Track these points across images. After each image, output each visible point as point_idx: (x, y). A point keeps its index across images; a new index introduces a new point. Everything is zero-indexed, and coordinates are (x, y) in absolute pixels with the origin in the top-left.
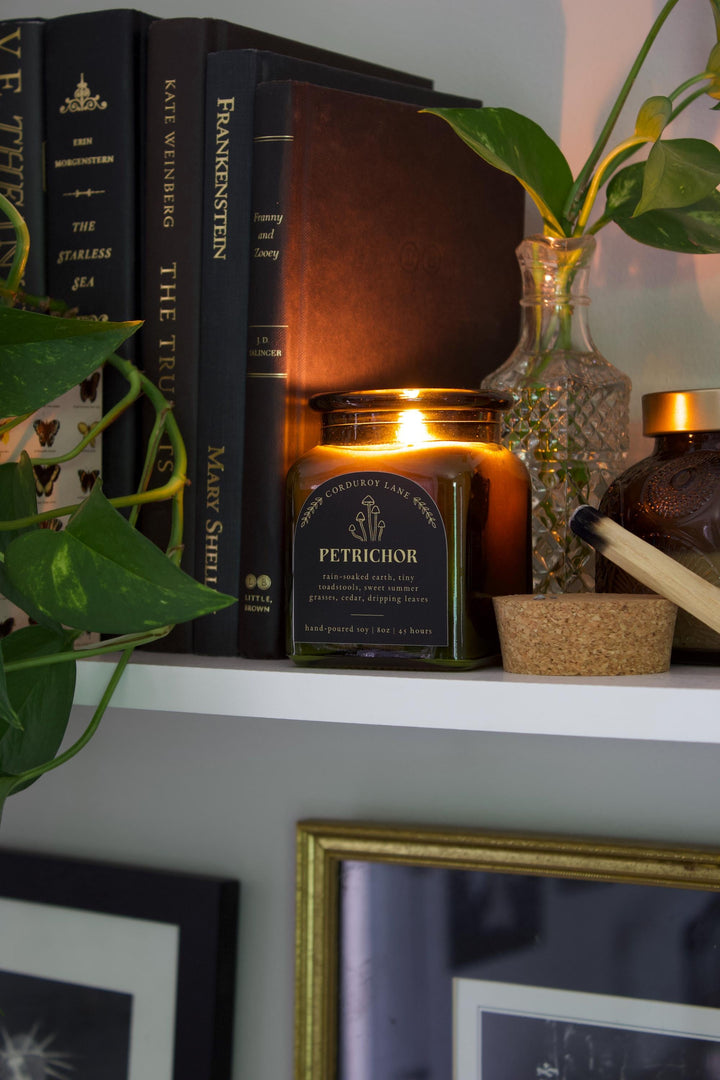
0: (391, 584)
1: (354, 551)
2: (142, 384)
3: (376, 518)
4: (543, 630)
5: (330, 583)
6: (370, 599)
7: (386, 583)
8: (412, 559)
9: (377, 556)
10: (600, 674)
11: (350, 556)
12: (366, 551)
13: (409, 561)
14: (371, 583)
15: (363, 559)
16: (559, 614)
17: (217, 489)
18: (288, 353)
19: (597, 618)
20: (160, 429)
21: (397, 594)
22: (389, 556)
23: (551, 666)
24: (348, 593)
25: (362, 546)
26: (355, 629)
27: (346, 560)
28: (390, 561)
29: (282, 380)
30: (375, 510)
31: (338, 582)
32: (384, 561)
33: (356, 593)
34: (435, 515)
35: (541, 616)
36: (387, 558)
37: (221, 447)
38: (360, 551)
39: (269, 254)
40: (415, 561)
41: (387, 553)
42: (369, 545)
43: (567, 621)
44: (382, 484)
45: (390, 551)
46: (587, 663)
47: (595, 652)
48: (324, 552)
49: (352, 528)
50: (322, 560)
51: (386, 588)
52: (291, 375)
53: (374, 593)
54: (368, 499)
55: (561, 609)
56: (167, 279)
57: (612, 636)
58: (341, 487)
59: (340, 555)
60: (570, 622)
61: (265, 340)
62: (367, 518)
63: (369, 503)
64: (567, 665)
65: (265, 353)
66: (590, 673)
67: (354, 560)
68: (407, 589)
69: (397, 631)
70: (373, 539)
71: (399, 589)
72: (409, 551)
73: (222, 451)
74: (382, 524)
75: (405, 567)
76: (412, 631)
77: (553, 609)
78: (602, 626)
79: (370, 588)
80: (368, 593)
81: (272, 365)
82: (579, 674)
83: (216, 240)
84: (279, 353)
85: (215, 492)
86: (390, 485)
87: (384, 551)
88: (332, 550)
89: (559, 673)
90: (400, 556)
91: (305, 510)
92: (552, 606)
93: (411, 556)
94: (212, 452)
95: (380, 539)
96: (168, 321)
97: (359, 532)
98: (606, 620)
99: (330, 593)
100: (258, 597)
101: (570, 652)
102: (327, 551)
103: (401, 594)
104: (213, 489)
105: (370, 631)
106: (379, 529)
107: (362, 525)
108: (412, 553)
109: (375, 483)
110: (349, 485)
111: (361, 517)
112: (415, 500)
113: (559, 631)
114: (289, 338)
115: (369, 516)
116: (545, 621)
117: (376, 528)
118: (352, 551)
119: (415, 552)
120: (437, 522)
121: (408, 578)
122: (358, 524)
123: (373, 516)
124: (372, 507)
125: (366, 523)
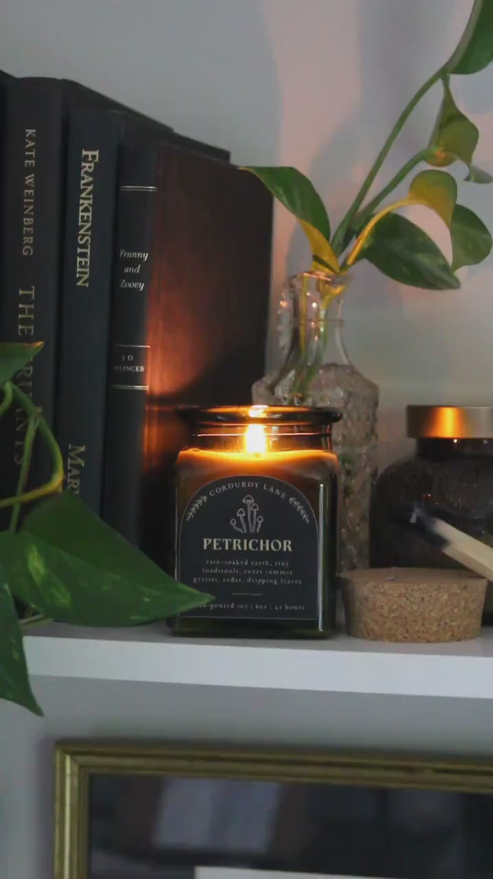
0: (269, 568)
1: (235, 541)
2: (14, 393)
5: (213, 567)
6: (249, 580)
7: (264, 568)
9: (256, 545)
11: (231, 545)
12: (245, 541)
13: (285, 549)
14: (249, 567)
15: (242, 547)
17: (77, 481)
18: (149, 368)
19: (446, 597)
21: (273, 577)
22: (266, 545)
23: (406, 635)
24: (229, 576)
26: (235, 606)
27: (227, 548)
28: (267, 549)
29: (143, 392)
30: (255, 507)
32: (262, 549)
33: (236, 576)
34: (308, 512)
36: (264, 547)
37: (82, 446)
39: (135, 285)
41: (264, 543)
42: (249, 536)
44: (261, 486)
45: (267, 541)
47: (442, 623)
48: (208, 541)
50: (205, 548)
52: (150, 387)
53: (253, 576)
54: (249, 498)
56: (25, 299)
58: (224, 488)
60: (425, 600)
61: (131, 358)
63: (249, 502)
64: (420, 634)
65: (130, 369)
67: (235, 548)
68: (282, 572)
69: (273, 607)
71: (275, 572)
72: (285, 542)
73: (83, 449)
74: (260, 519)
76: (286, 607)
77: (412, 590)
79: (249, 572)
81: (137, 378)
83: (78, 270)
84: (142, 369)
86: (268, 487)
87: (262, 541)
88: (215, 540)
90: (276, 546)
91: (190, 506)
92: (411, 588)
93: (287, 546)
94: (73, 450)
95: (258, 531)
96: (26, 336)
97: (239, 525)
99: (213, 575)
102: (210, 541)
103: (278, 577)
104: (73, 481)
105: (249, 607)
106: (257, 523)
107: (242, 520)
109: (254, 485)
110: (231, 486)
111: (241, 512)
112: (291, 499)
114: (150, 355)
118: (232, 541)
119: (290, 543)
120: (311, 518)
121: (283, 564)
122: (238, 519)
123: (252, 512)
124: (251, 505)
125: (246, 518)
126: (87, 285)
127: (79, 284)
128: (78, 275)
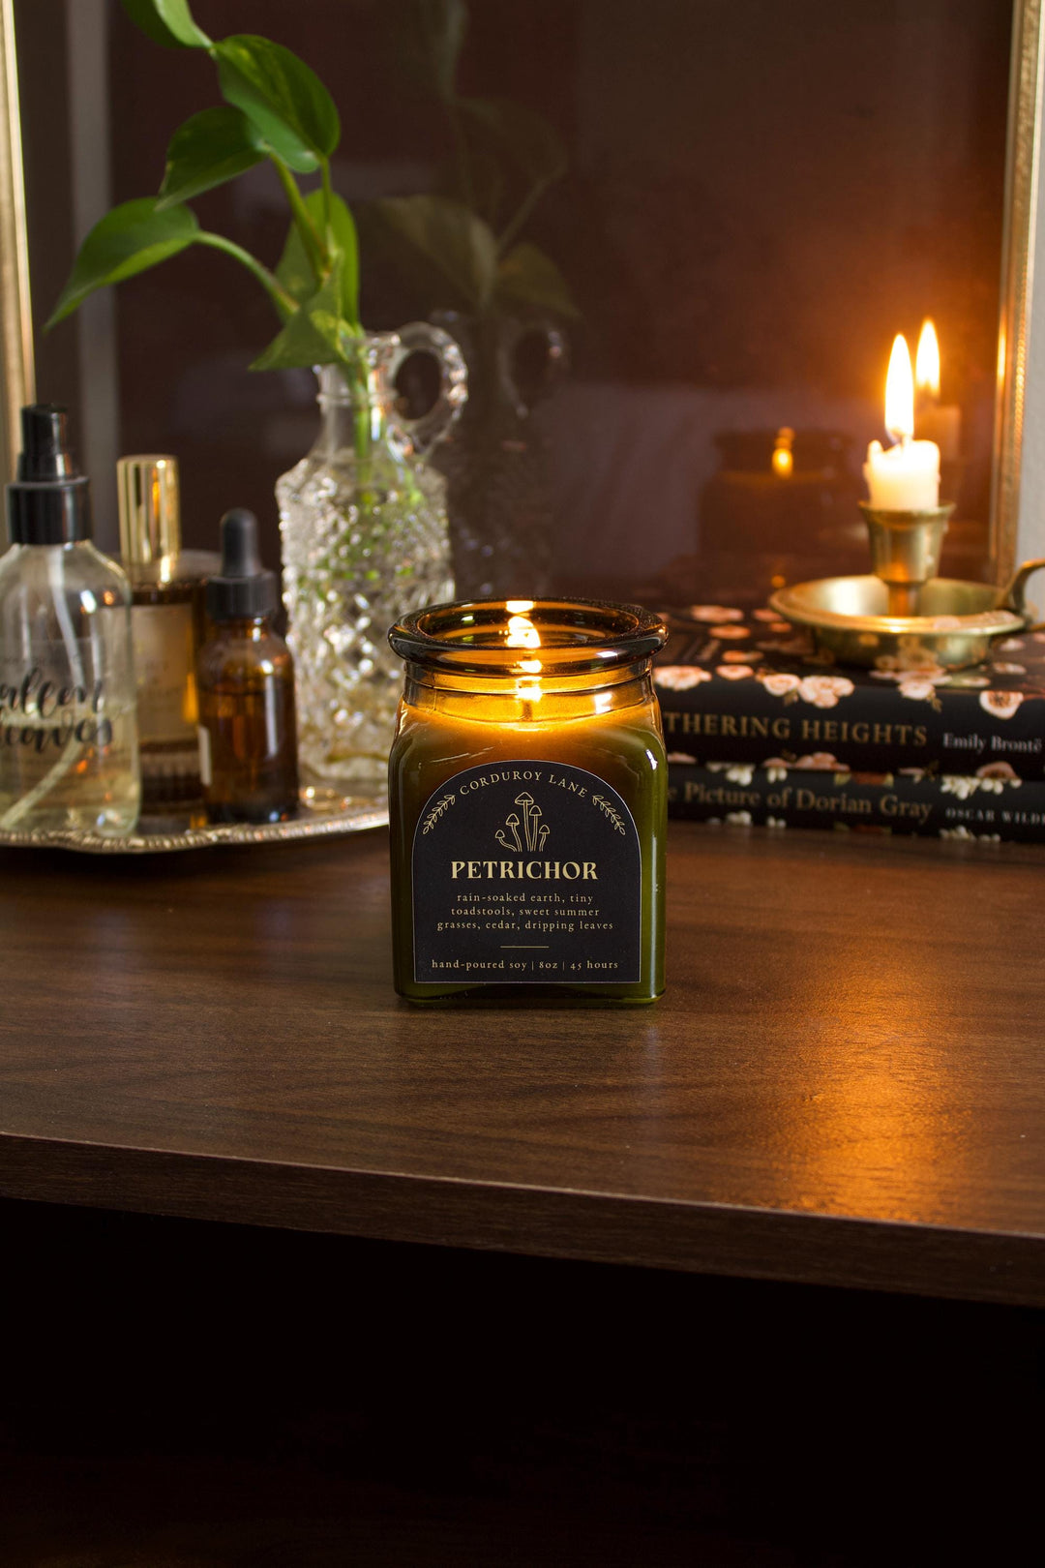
3: (536, 822)
8: (590, 875)
25: (515, 858)
31: (480, 905)
38: (511, 864)
40: (594, 877)
49: (500, 835)
51: (552, 912)
59: (483, 870)
62: (522, 821)
70: (532, 848)
75: (580, 885)
80: (526, 918)
108: (590, 867)
115: (526, 819)
117: (535, 834)
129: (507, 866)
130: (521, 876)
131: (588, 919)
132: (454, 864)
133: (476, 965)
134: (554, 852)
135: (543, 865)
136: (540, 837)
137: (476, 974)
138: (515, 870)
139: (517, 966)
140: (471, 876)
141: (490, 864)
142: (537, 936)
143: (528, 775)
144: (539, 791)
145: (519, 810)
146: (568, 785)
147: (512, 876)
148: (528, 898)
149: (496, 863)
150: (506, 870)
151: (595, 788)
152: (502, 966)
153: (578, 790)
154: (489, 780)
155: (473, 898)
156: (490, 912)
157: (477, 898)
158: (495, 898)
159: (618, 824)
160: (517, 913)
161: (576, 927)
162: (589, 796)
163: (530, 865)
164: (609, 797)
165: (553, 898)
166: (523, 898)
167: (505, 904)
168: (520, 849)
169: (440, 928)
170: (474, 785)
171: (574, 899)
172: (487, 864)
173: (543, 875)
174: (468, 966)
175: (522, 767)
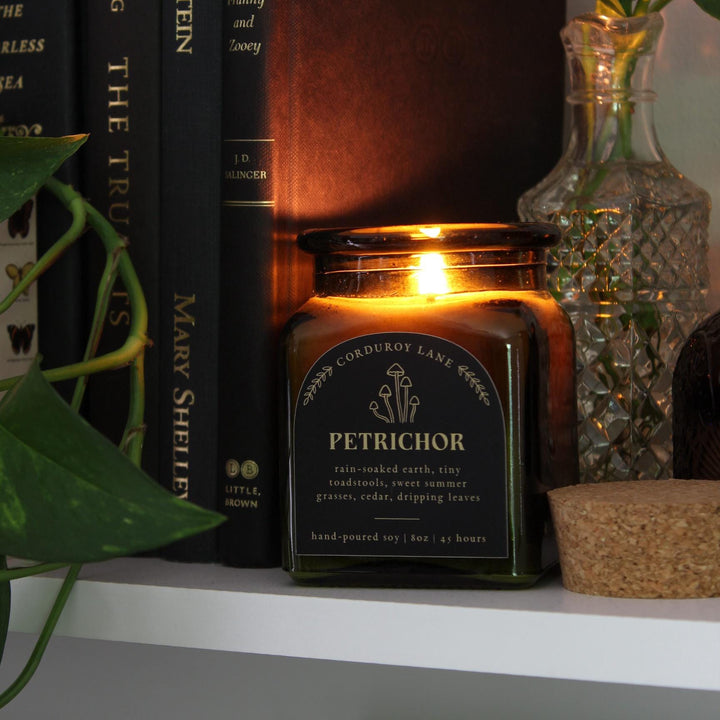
0: (429, 478)
1: (377, 435)
2: (88, 215)
3: (406, 393)
4: (612, 539)
5: (345, 477)
6: (400, 498)
7: (423, 478)
8: (457, 446)
9: (409, 442)
10: (687, 596)
11: (371, 442)
12: (393, 435)
13: (453, 448)
14: (401, 476)
15: (389, 445)
16: (633, 519)
17: (186, 348)
18: (275, 174)
19: (682, 524)
20: (112, 274)
21: (436, 491)
22: (425, 442)
23: (624, 586)
24: (370, 490)
25: (387, 429)
26: (380, 537)
27: (365, 447)
28: (427, 448)
29: (269, 210)
30: (406, 382)
31: (355, 477)
32: (418, 448)
33: (381, 491)
34: (488, 389)
35: (609, 521)
36: (422, 445)
37: (191, 296)
38: (384, 436)
39: (247, 47)
40: (461, 448)
41: (422, 438)
42: (398, 428)
43: (643, 527)
44: (414, 349)
45: (427, 435)
46: (671, 583)
47: (680, 567)
48: (336, 437)
49: (374, 406)
50: (333, 447)
51: (422, 484)
52: (279, 204)
53: (406, 490)
54: (396, 368)
55: (636, 512)
56: (117, 78)
57: (703, 546)
58: (358, 353)
59: (358, 441)
60: (647, 529)
61: (245, 158)
62: (393, 393)
63: (397, 374)
64: (645, 584)
65: (244, 175)
66: (675, 595)
67: (377, 448)
68: (451, 484)
69: (438, 539)
70: (403, 420)
71: (440, 484)
72: (453, 436)
73: (192, 299)
74: (415, 401)
75: (449, 457)
76: (459, 539)
77: (625, 512)
78: (690, 534)
79: (400, 484)
80: (398, 490)
81: (258, 190)
82: (660, 597)
83: (179, 28)
84: (263, 174)
85: (184, 353)
86: (425, 350)
87: (418, 435)
88: (347, 435)
89: (635, 595)
90: (440, 442)
91: (309, 383)
92: (622, 509)
93: (456, 441)
94: (180, 301)
95: (412, 420)
96: (119, 132)
97: (383, 410)
98: (694, 527)
99: (345, 490)
100: (242, 488)
101: (648, 568)
102: (340, 436)
103: (444, 491)
104: (182, 348)
105: (401, 539)
106: (410, 407)
107: (387, 402)
108: (457, 438)
109: (404, 348)
110: (368, 349)
111: (385, 391)
112: (461, 369)
113: (633, 541)
114: (276, 154)
115: (397, 390)
116: (615, 528)
117: (406, 405)
118: (374, 436)
119: (461, 436)
120: (492, 397)
121: (452, 470)
122: (381, 401)
123: (402, 390)
124: (401, 378)
125: (392, 400)
126: (190, 51)
127: (180, 49)
128: (178, 37)
129: (381, 437)
130: (393, 448)
131: (455, 491)
132: (332, 435)
133: (352, 538)
134: (423, 424)
135: (414, 436)
136: (410, 409)
137: (353, 546)
138: (389, 443)
139: (390, 538)
140: (347, 447)
141: (365, 435)
142: (407, 508)
143: (398, 347)
144: (409, 361)
145: (391, 381)
146: (435, 355)
147: (385, 448)
148: (400, 469)
149: (370, 434)
150: (380, 440)
151: (460, 358)
152: (376, 538)
153: (445, 361)
154: (363, 352)
155: (349, 470)
156: (365, 484)
157: (353, 470)
158: (370, 470)
159: (482, 394)
160: (390, 484)
161: (445, 499)
162: (454, 366)
163: (402, 436)
164: (473, 367)
165: (423, 470)
166: (395, 470)
167: (379, 475)
168: (393, 421)
169: (319, 500)
170: (350, 357)
171: (443, 470)
172: (362, 436)
173: (414, 447)
174: (345, 538)
175: (393, 338)
